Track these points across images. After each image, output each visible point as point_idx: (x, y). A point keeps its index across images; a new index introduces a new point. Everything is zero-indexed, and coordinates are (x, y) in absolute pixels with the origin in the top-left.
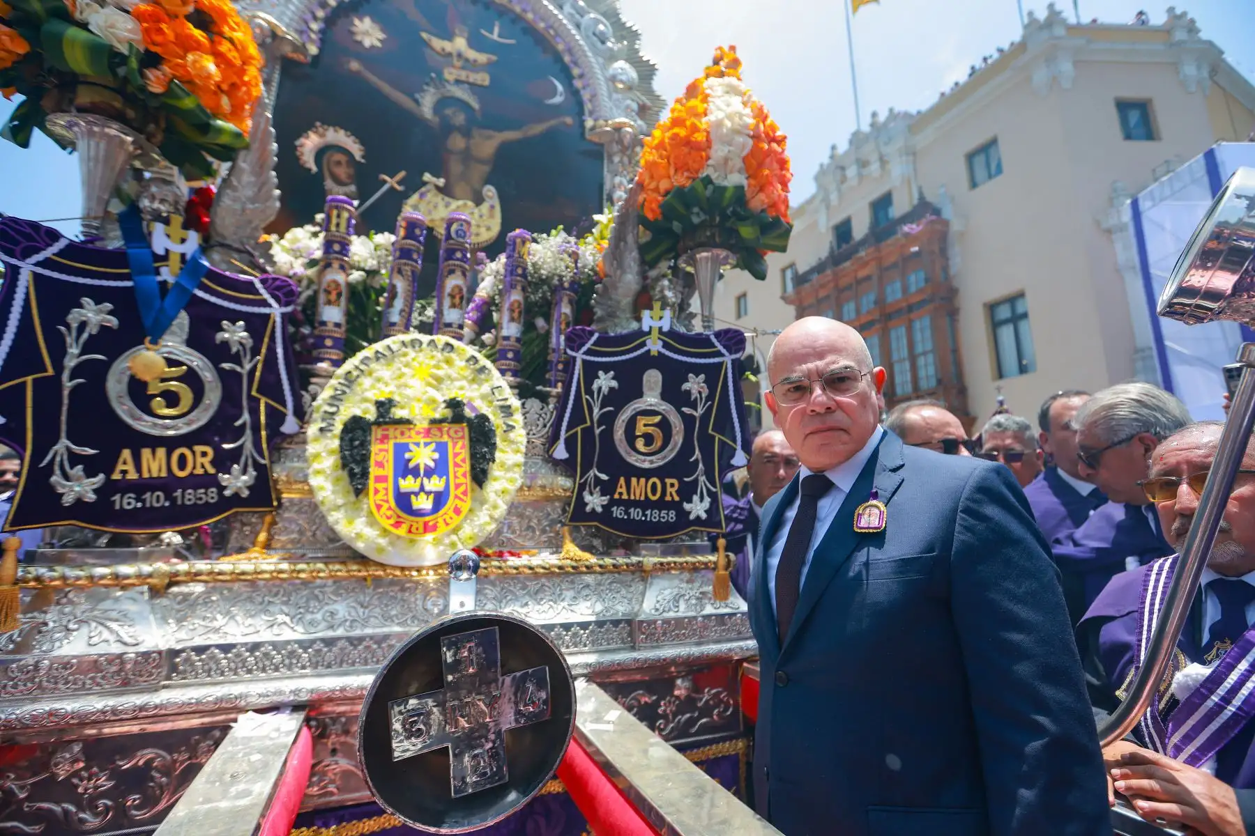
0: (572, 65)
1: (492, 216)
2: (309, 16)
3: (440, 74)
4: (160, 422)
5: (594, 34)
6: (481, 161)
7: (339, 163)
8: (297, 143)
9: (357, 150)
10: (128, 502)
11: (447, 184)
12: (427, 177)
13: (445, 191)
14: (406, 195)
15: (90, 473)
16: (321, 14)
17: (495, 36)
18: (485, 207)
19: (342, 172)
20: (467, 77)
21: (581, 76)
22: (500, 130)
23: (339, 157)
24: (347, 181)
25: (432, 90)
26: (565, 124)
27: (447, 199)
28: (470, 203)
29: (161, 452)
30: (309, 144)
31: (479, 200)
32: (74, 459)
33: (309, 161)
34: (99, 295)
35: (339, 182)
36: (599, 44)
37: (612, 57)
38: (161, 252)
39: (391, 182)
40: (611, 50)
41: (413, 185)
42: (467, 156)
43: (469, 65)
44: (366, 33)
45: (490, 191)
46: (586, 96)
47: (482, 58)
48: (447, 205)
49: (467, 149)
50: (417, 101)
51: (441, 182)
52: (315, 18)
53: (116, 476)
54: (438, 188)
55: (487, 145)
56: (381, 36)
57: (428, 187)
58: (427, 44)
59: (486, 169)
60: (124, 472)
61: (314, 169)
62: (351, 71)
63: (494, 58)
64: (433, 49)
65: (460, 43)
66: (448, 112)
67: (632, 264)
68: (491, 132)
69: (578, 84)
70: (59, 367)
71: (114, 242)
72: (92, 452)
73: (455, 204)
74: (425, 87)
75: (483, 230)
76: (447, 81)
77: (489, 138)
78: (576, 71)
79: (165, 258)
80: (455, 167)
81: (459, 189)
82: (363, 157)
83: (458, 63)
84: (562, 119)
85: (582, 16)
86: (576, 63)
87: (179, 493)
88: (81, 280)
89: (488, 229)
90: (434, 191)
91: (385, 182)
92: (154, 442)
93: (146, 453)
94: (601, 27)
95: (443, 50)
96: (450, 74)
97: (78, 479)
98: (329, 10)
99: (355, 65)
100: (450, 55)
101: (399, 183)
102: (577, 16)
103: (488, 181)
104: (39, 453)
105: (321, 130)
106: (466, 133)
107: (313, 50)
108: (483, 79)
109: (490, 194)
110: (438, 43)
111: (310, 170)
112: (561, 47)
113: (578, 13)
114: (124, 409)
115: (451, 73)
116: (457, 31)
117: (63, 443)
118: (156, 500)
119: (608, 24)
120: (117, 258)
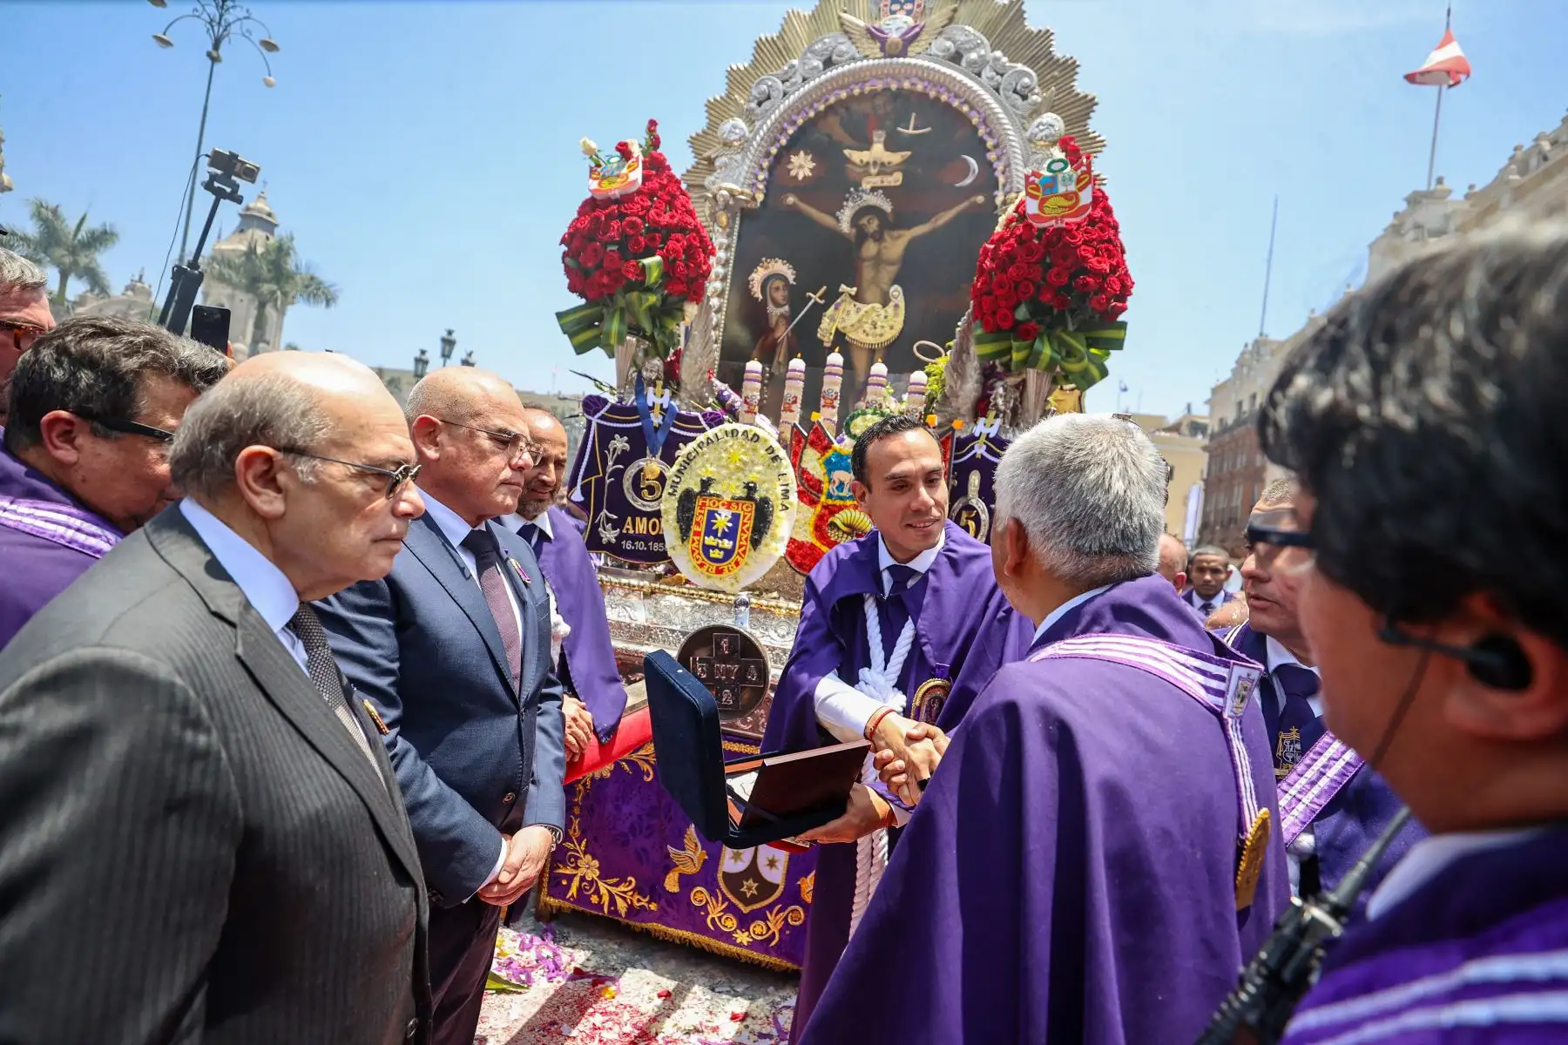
0: (986, 137)
1: (896, 315)
2: (757, 170)
3: (857, 185)
4: (645, 503)
5: (1015, 91)
6: (891, 263)
7: (777, 289)
8: (750, 278)
9: (790, 274)
10: (628, 545)
11: (857, 292)
12: (843, 287)
13: (857, 298)
14: (826, 307)
15: (614, 528)
16: (766, 164)
17: (911, 131)
18: (890, 308)
19: (779, 296)
20: (882, 182)
21: (996, 146)
22: (909, 228)
23: (779, 283)
24: (782, 302)
25: (850, 204)
26: (975, 203)
27: (858, 305)
28: (878, 306)
29: (645, 520)
30: (757, 276)
31: (885, 302)
32: (608, 520)
33: (757, 292)
34: (622, 432)
35: (777, 305)
36: (1019, 101)
37: (1036, 111)
38: (651, 405)
39: (815, 298)
40: (1035, 104)
41: (832, 297)
42: (878, 260)
43: (884, 169)
44: (801, 167)
45: (896, 291)
46: (1000, 166)
47: (896, 158)
48: (858, 310)
49: (879, 252)
50: (838, 220)
51: (853, 291)
52: (762, 169)
53: (624, 531)
54: (850, 295)
55: (896, 246)
56: (812, 165)
57: (843, 297)
58: (848, 160)
59: (893, 270)
60: (628, 529)
61: (761, 297)
62: (788, 206)
63: (909, 153)
64: (854, 164)
65: (878, 150)
66: (864, 221)
67: (973, 373)
68: (902, 232)
69: (992, 156)
70: (604, 473)
71: (630, 400)
72: (615, 517)
73: (865, 308)
74: (845, 203)
75: (887, 329)
76: (863, 191)
77: (899, 237)
78: (990, 143)
79: (652, 408)
80: (867, 272)
81: (868, 295)
82: (795, 280)
83: (873, 171)
84: (972, 199)
85: (1002, 75)
86: (990, 134)
87: (651, 544)
88: (615, 425)
89: (892, 328)
90: (849, 299)
91: (810, 298)
92: (642, 514)
93: (638, 519)
94: (1026, 80)
95: (862, 161)
96: (866, 185)
97: (609, 531)
98: (771, 158)
99: (791, 199)
100: (868, 163)
101: (820, 298)
102: (999, 77)
103: (895, 281)
104: (595, 517)
105: (766, 264)
106: (878, 237)
107: (760, 197)
108: (896, 179)
109: (896, 293)
110: (856, 156)
111: (757, 299)
112: (975, 121)
113: (998, 74)
114: (630, 496)
115: (868, 183)
116: (875, 139)
117: (605, 511)
118: (640, 546)
119: (1034, 74)
120: (632, 410)
